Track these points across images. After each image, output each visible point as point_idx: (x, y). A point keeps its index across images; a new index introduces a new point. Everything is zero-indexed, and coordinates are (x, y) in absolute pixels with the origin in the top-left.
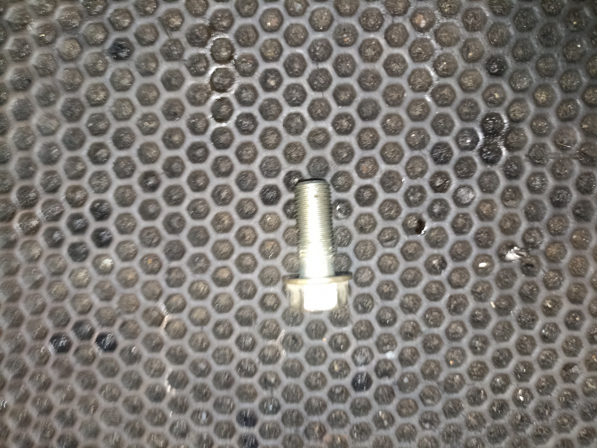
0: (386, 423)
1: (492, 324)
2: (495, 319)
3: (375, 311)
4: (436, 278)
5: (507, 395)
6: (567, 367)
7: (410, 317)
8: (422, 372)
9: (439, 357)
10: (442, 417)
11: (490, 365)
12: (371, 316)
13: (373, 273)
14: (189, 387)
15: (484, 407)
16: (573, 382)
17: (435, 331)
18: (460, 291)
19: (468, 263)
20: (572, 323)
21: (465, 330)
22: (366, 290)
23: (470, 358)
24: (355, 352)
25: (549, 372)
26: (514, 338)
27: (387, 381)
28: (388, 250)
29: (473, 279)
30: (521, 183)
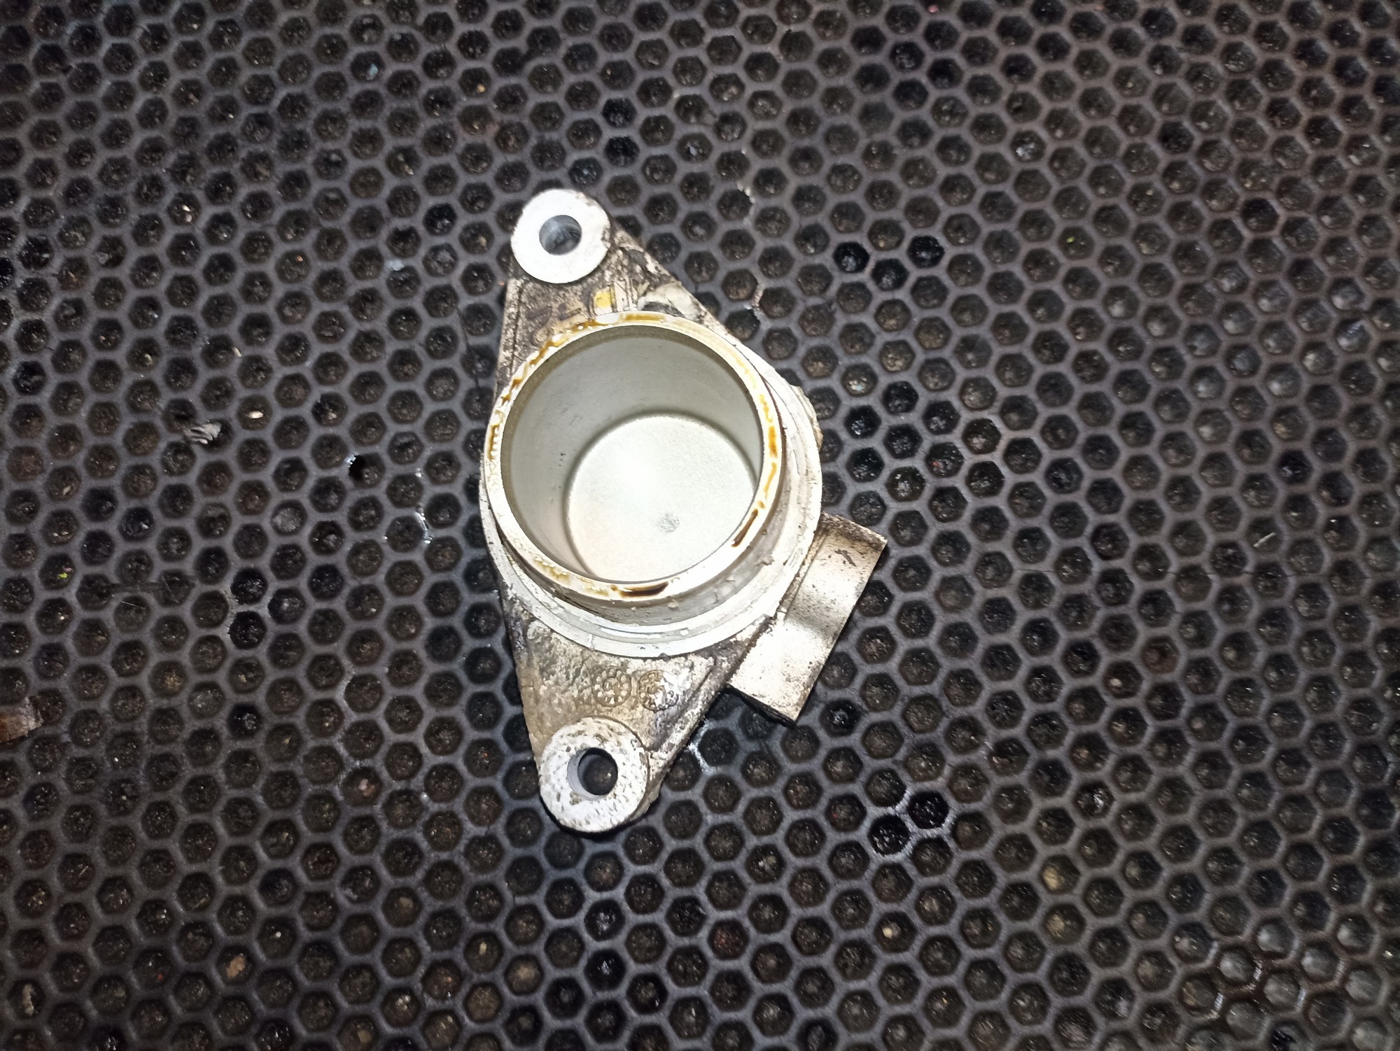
0: (401, 158)
1: (237, 322)
2: (232, 330)
3: (424, 333)
4: (327, 390)
5: (209, 212)
6: (116, 262)
7: (367, 327)
8: (344, 242)
9: (319, 266)
10: (310, 171)
11: (238, 258)
12: (429, 323)
13: (429, 392)
14: (716, 195)
15: (244, 191)
16: (105, 238)
17: (327, 307)
18: (290, 371)
19: (279, 415)
20: (111, 330)
21: (279, 309)
22: (439, 364)
23: (269, 268)
24: (453, 265)
25: (145, 252)
26: (202, 301)
27: (400, 223)
28: (406, 428)
29: (269, 391)
30: (199, 544)
